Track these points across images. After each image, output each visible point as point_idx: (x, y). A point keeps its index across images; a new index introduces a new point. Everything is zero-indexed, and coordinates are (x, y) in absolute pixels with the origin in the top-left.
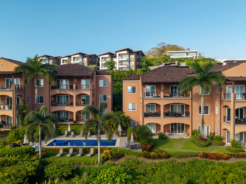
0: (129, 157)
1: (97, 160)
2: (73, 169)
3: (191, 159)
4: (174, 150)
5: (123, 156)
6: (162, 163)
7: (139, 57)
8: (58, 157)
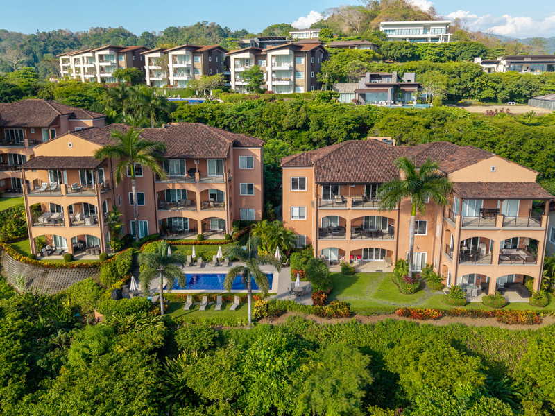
0: (293, 314)
1: (247, 319)
2: (215, 337)
3: (384, 319)
4: (363, 300)
5: (285, 312)
6: (340, 325)
7: (316, 60)
8: (187, 312)
